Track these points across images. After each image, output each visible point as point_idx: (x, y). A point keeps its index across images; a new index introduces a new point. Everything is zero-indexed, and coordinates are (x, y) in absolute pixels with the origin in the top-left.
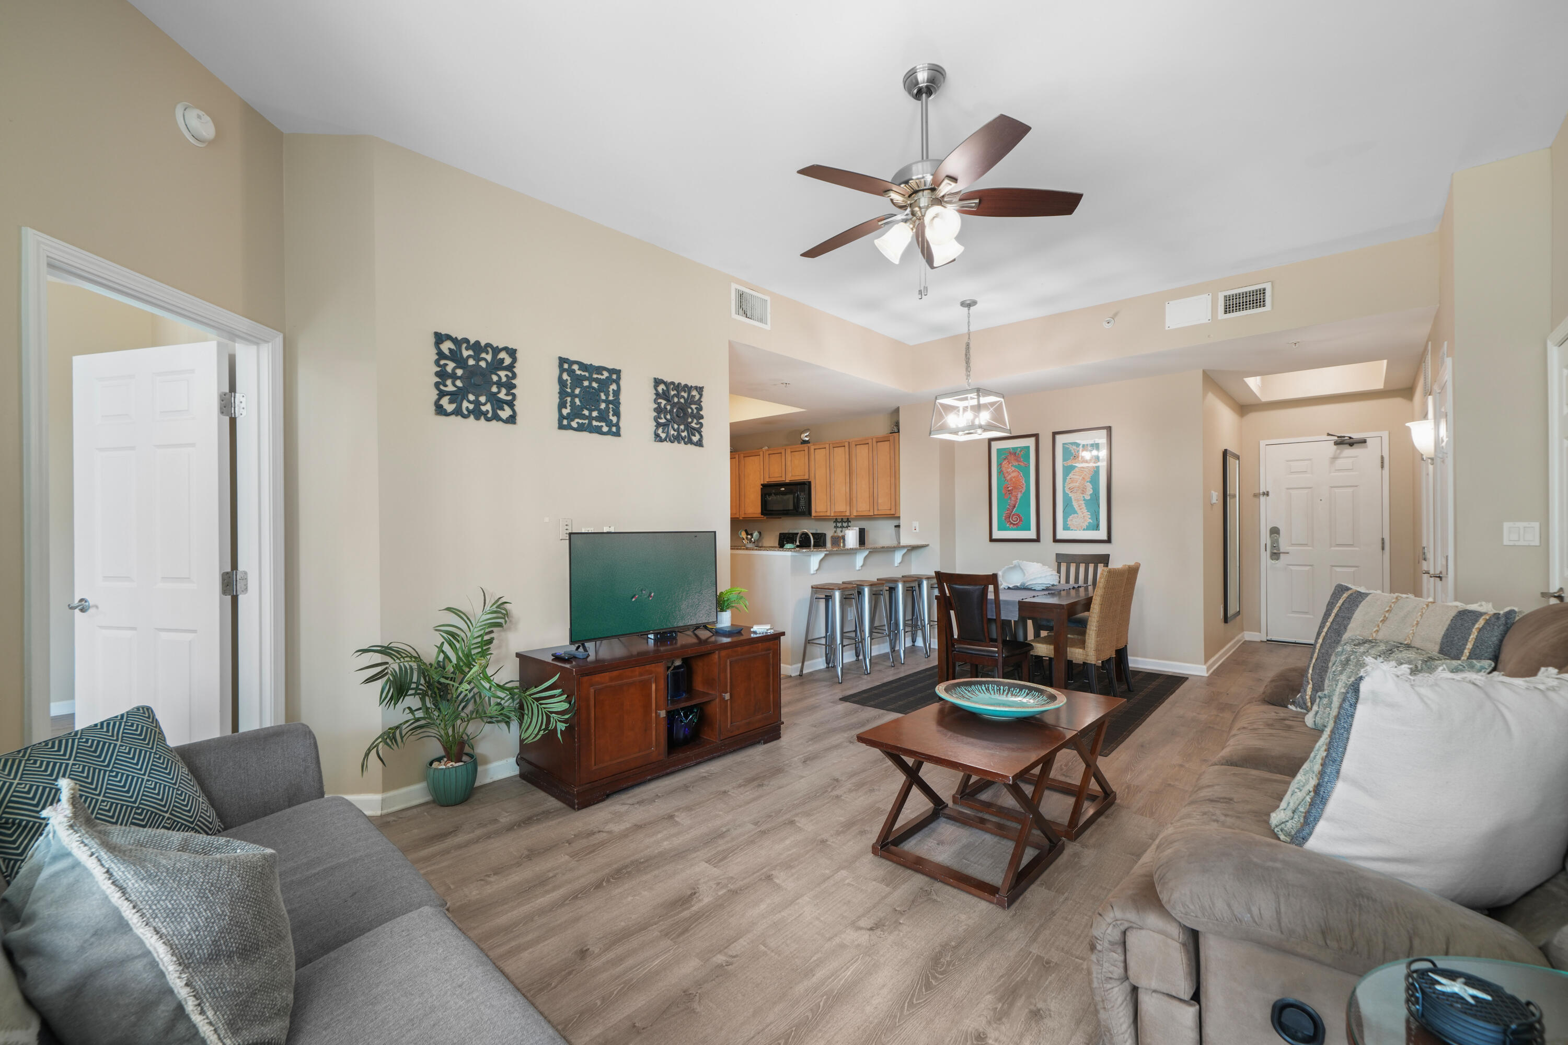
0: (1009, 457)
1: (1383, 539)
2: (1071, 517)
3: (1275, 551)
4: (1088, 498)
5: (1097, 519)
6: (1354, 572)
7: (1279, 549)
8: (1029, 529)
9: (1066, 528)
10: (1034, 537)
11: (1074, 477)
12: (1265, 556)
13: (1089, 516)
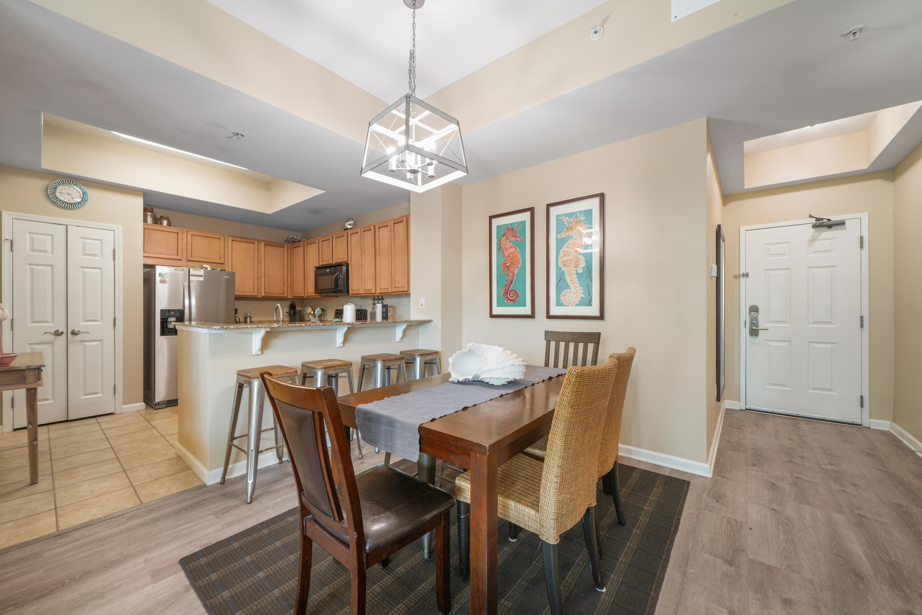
0: (507, 233)
1: (862, 317)
2: (563, 293)
3: (754, 328)
4: (580, 271)
5: (590, 294)
6: (831, 348)
7: (757, 326)
8: (525, 306)
9: (559, 304)
10: (529, 313)
11: (567, 249)
12: (744, 332)
13: (582, 291)
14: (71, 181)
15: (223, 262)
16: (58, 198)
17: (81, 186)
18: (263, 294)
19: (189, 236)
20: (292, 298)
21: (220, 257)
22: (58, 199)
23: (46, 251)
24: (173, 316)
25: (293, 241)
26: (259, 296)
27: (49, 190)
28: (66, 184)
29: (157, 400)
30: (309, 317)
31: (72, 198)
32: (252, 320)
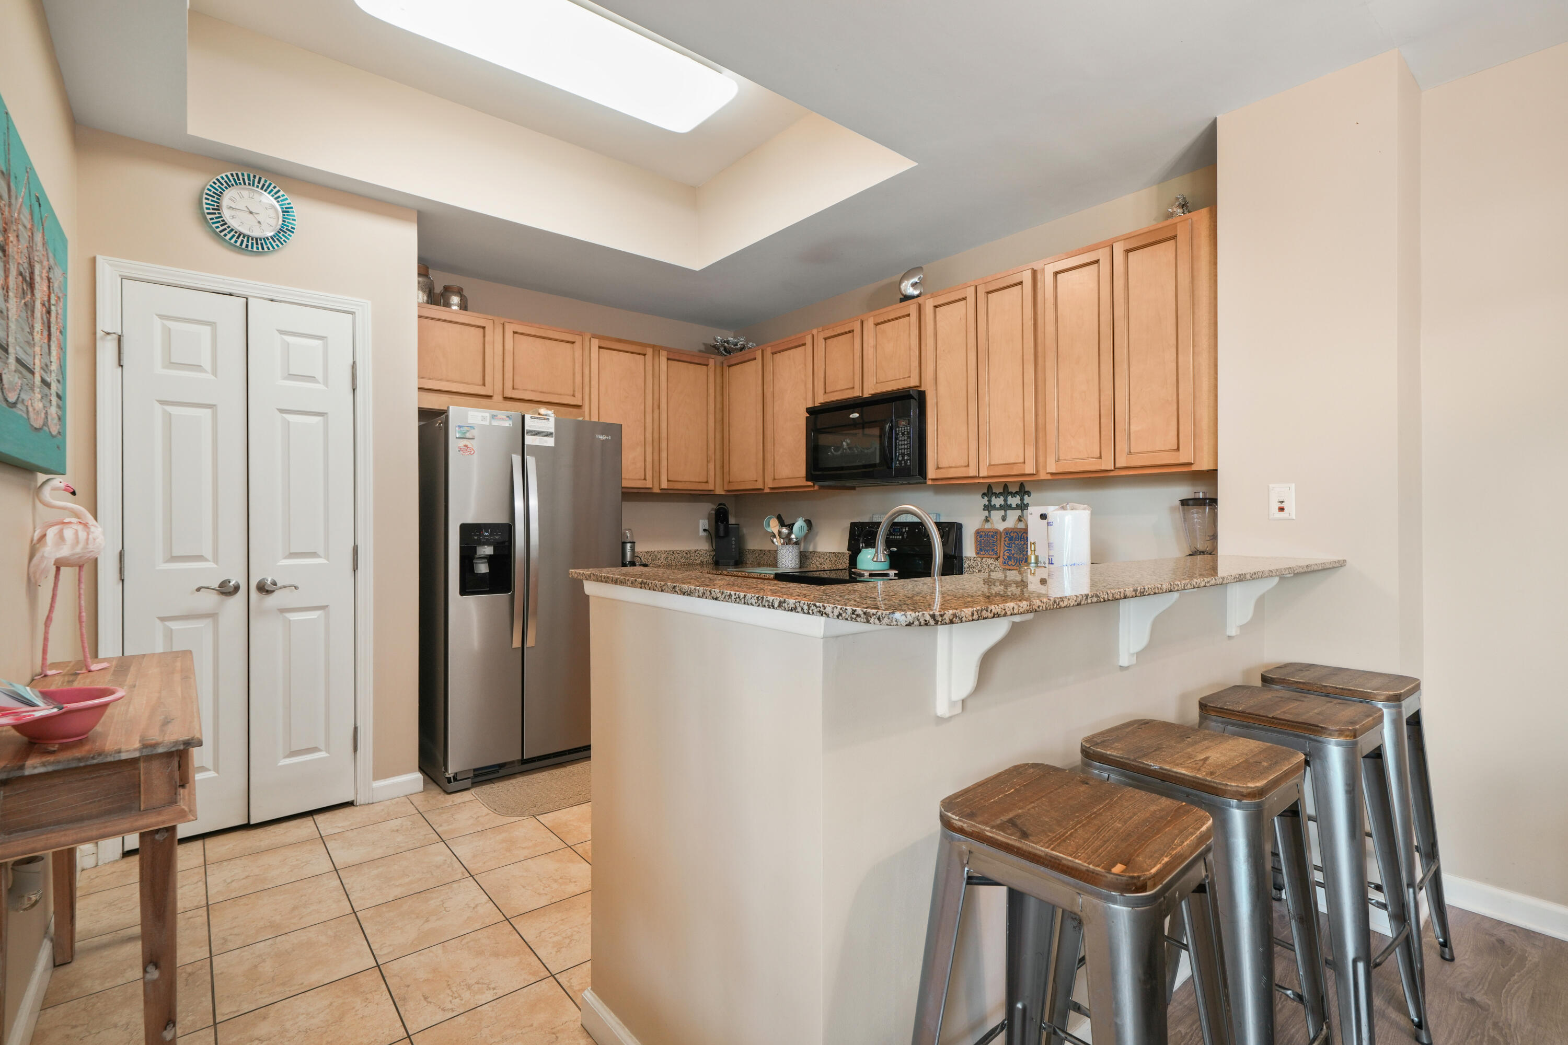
14: (254, 177)
15: (580, 403)
16: (226, 224)
17: (279, 191)
18: (664, 485)
19: (509, 335)
20: (723, 493)
21: (574, 391)
22: (225, 227)
23: (198, 368)
24: (488, 544)
25: (725, 349)
26: (656, 490)
27: (205, 201)
28: (245, 184)
29: (451, 771)
30: (773, 542)
31: (259, 222)
32: (636, 550)
